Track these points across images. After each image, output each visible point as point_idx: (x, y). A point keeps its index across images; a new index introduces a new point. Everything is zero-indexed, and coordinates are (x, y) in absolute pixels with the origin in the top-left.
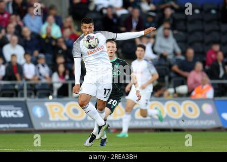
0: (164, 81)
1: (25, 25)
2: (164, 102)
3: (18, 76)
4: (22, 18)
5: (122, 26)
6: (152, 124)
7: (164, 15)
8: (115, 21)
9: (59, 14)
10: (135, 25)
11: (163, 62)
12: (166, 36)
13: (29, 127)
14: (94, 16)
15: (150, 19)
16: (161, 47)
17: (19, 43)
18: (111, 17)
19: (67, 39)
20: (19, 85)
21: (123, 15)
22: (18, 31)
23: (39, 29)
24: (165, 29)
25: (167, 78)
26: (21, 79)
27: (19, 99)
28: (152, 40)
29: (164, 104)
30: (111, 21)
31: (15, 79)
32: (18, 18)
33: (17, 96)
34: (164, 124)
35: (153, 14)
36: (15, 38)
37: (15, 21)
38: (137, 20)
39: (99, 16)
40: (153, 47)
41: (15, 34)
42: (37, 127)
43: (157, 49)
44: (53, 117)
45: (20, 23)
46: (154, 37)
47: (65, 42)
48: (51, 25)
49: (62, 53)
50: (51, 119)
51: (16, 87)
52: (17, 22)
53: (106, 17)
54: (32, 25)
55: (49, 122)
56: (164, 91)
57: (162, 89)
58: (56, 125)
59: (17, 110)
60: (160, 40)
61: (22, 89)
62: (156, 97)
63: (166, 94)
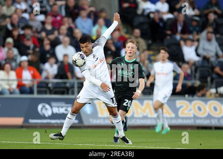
0: (207, 82)
1: (76, 27)
2: (206, 101)
3: (69, 74)
4: (74, 20)
5: (168, 30)
6: (195, 121)
7: (207, 20)
8: (161, 24)
9: (108, 18)
10: (180, 28)
11: (206, 64)
12: (209, 40)
13: (79, 123)
14: (142, 19)
15: (194, 23)
16: (204, 49)
17: (71, 44)
18: (157, 20)
19: (116, 41)
20: (70, 83)
21: (169, 19)
22: (70, 32)
23: (90, 31)
24: (209, 32)
25: (209, 79)
26: (72, 78)
27: (70, 96)
28: (196, 44)
29: (206, 103)
30: (158, 25)
31: (67, 78)
32: (70, 20)
33: (68, 93)
34: (206, 123)
35: (197, 18)
36: (67, 39)
37: (67, 23)
38: (182, 24)
39: (147, 20)
40: (196, 50)
41: (67, 35)
42: (86, 123)
43: (200, 51)
44: (102, 113)
45: (72, 25)
46: (198, 40)
47: (114, 44)
48: (101, 27)
49: (111, 54)
50: (100, 115)
51: (68, 85)
52: (69, 24)
53: (153, 20)
54: (83, 28)
55: (97, 118)
56: (207, 91)
57: (205, 89)
58: (104, 121)
59: (68, 107)
60: (204, 43)
61: (73, 87)
62: (199, 97)
63: (208, 94)
